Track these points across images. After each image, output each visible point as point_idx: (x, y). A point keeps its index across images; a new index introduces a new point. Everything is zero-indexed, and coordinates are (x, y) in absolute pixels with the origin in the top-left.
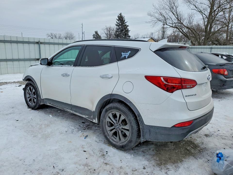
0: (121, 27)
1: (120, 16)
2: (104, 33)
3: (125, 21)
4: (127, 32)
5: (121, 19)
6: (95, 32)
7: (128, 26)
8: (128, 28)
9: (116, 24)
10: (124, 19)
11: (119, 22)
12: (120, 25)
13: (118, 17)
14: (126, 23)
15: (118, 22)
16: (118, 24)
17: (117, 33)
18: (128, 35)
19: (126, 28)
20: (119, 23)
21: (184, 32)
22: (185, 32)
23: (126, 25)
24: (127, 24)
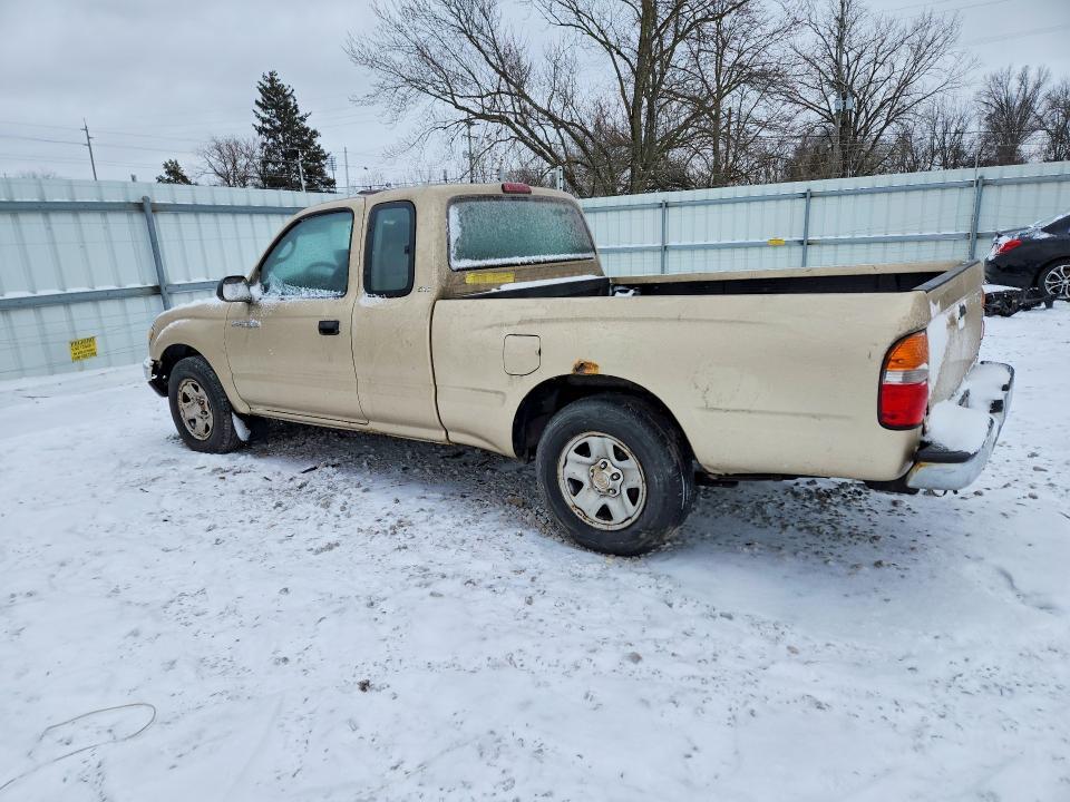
0: (285, 142)
1: (268, 85)
2: (211, 170)
3: (297, 112)
4: (318, 162)
5: (275, 98)
6: (166, 166)
7: (315, 133)
8: (317, 141)
9: (259, 124)
10: (292, 100)
11: (267, 116)
12: (277, 130)
13: (263, 91)
14: (302, 119)
15: (263, 114)
16: (267, 126)
17: (270, 166)
18: (322, 173)
19: (310, 142)
20: (269, 121)
21: (541, 143)
22: (546, 143)
23: (308, 129)
24: (309, 124)
